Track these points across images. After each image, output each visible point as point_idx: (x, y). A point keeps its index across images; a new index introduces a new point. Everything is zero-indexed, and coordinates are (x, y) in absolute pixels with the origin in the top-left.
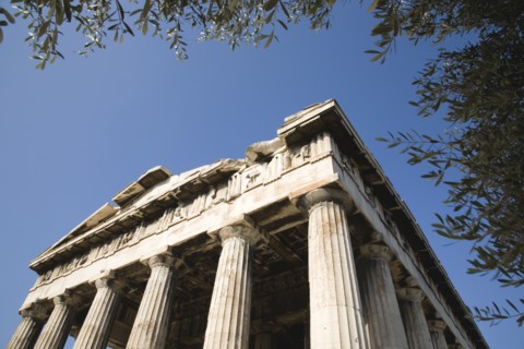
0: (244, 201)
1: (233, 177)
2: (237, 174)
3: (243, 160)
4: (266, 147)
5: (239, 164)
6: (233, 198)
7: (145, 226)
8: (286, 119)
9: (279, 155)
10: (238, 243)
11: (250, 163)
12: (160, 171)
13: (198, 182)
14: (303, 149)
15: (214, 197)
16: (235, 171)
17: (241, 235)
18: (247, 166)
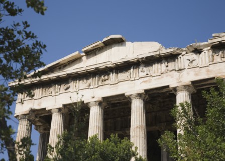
0: (188, 74)
1: (179, 57)
2: (181, 56)
3: (184, 49)
4: (200, 46)
5: (182, 51)
6: (180, 70)
7: (117, 73)
8: (213, 35)
9: (206, 52)
10: (187, 94)
11: (188, 51)
12: (121, 38)
13: (158, 56)
14: (220, 53)
15: (167, 66)
16: (180, 54)
17: (188, 90)
18: (187, 53)
